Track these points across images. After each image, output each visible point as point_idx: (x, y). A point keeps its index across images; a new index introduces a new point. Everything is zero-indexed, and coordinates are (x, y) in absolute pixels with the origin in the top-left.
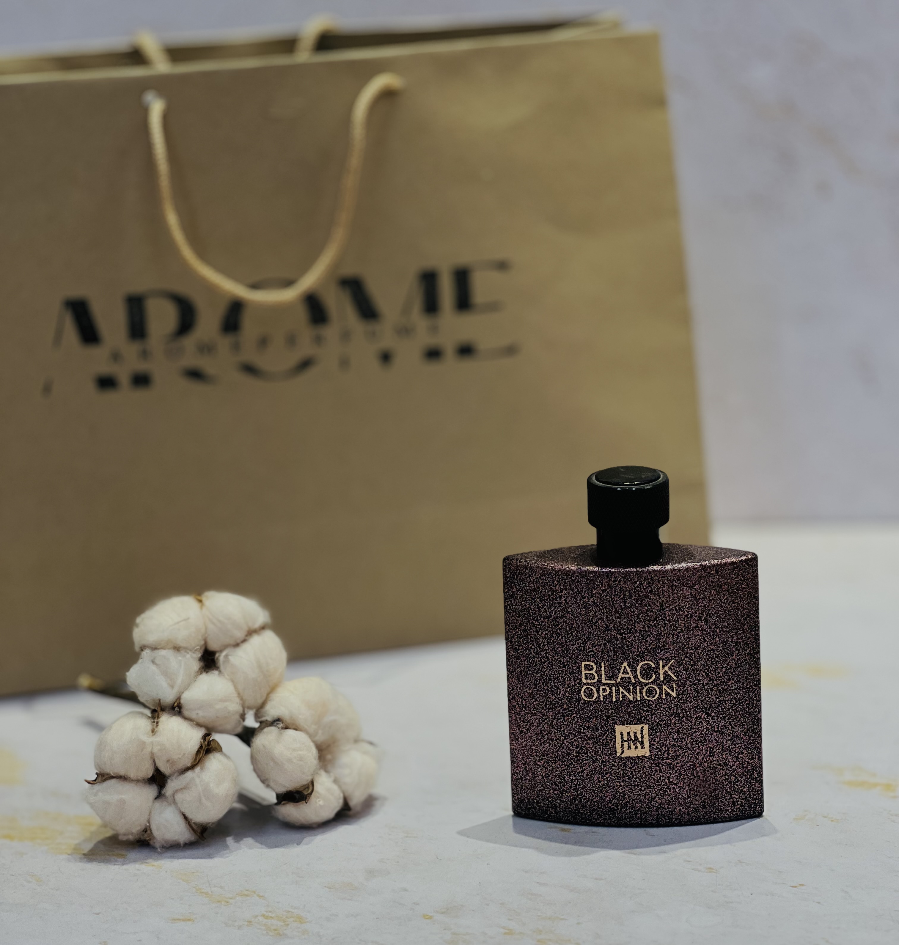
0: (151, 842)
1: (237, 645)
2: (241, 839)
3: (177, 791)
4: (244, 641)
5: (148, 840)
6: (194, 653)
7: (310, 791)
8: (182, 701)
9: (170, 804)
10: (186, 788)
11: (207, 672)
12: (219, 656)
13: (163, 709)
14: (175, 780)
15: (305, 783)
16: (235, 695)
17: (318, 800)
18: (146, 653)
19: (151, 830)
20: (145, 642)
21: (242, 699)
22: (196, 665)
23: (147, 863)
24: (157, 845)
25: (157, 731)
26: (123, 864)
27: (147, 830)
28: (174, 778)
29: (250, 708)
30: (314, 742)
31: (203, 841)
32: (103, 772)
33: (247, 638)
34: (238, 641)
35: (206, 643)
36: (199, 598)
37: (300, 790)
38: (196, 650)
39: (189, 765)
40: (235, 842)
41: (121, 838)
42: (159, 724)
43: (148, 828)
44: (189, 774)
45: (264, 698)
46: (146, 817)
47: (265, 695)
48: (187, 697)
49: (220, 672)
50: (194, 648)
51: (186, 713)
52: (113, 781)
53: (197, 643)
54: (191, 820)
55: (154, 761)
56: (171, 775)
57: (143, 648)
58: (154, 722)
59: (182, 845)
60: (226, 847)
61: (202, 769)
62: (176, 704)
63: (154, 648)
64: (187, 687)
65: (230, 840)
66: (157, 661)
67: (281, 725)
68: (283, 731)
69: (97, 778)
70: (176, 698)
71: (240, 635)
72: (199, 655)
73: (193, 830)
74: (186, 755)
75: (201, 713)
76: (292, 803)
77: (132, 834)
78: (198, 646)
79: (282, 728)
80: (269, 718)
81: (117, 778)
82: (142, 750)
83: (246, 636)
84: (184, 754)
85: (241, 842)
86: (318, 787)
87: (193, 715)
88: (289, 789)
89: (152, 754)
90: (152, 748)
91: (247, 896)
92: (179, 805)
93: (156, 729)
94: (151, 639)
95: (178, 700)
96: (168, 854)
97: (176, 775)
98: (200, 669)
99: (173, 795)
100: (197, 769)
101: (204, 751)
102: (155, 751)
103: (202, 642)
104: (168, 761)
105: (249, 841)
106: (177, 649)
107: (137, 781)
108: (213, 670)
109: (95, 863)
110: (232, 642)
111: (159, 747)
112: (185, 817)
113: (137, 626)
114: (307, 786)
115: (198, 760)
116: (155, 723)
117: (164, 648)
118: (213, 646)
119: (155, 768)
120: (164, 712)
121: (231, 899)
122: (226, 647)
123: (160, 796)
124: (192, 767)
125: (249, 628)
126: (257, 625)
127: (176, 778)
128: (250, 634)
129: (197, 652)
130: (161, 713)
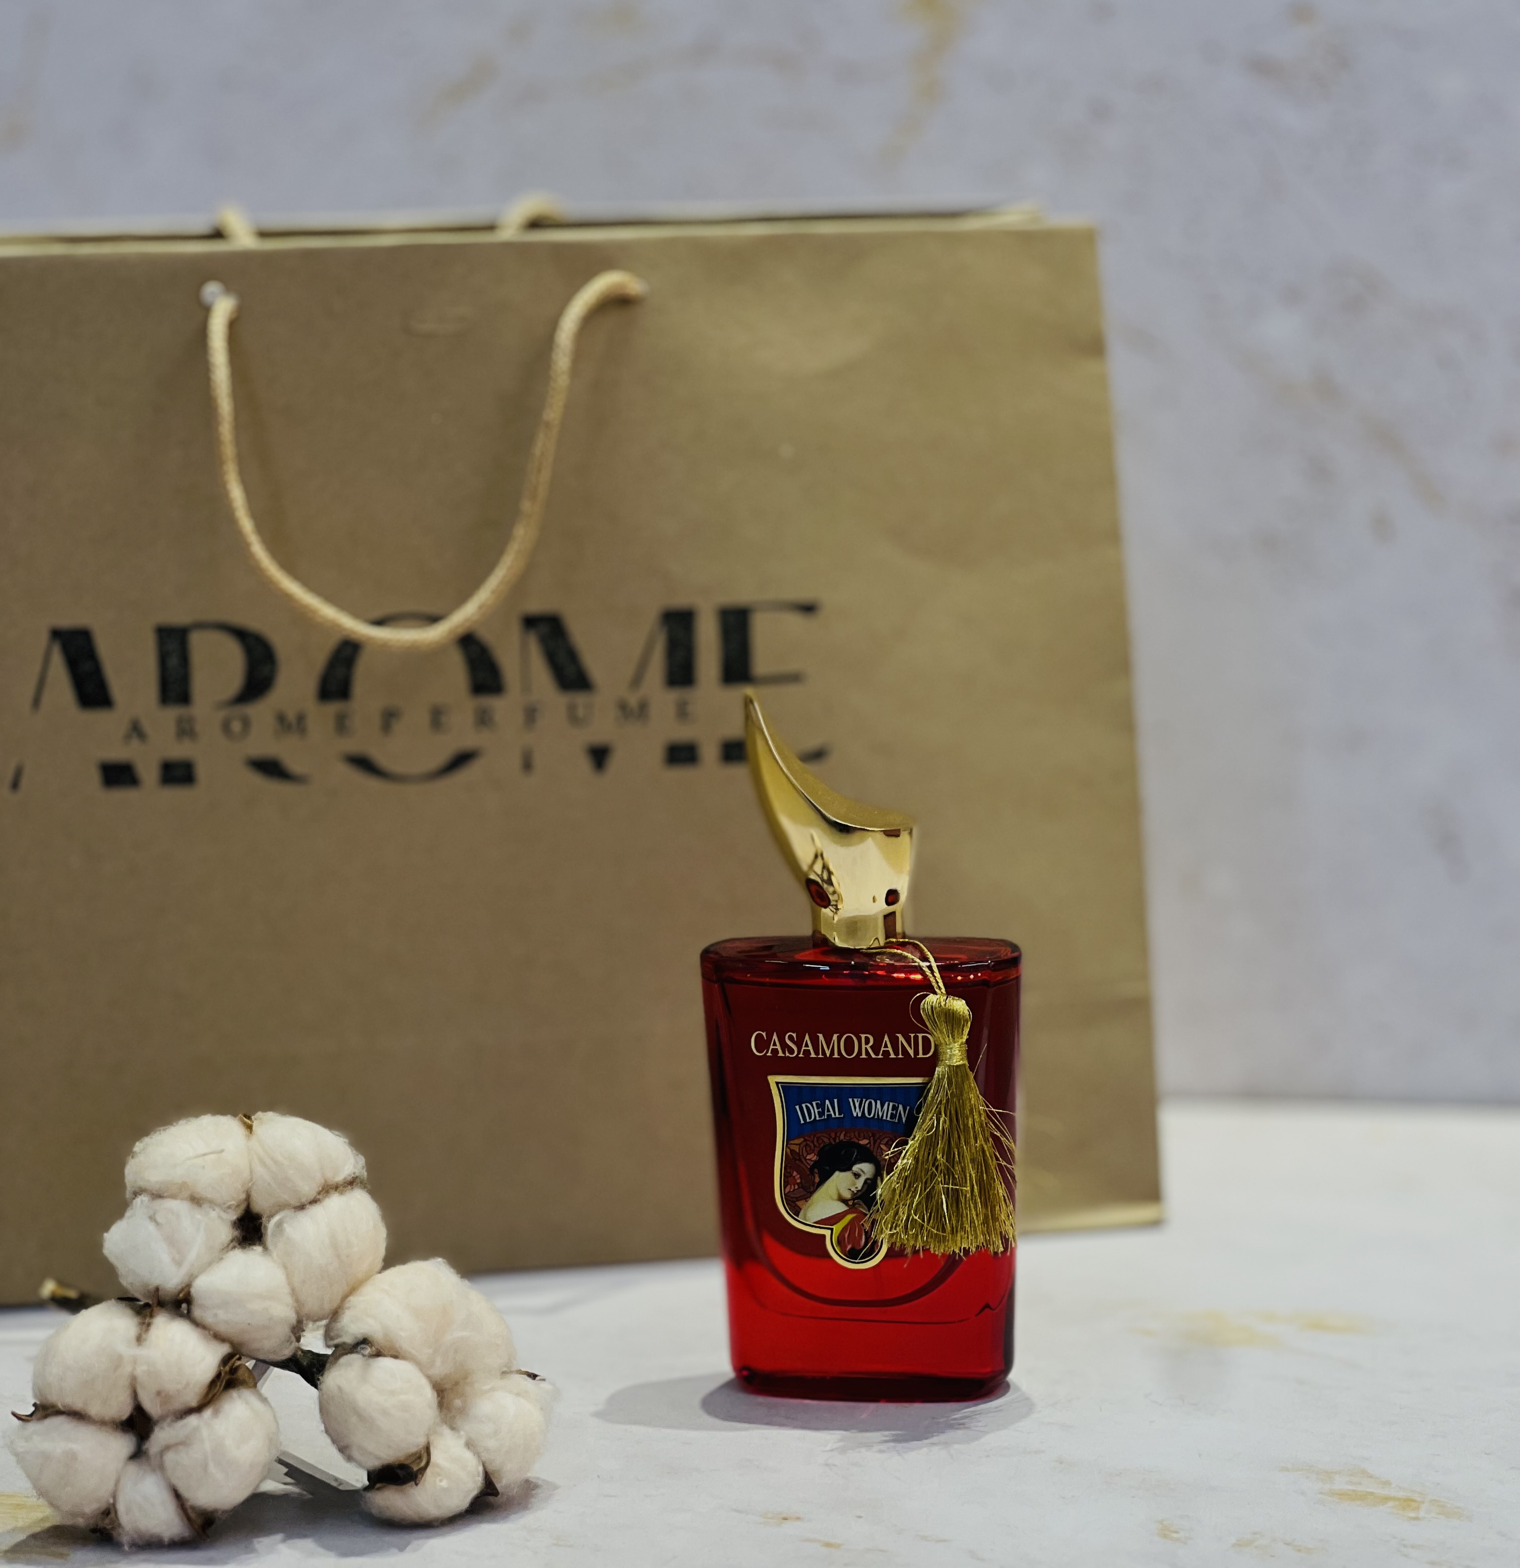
0: (114, 1534)
1: (301, 1207)
3: (167, 1448)
4: (314, 1201)
5: (110, 1530)
6: (224, 1211)
7: (424, 1464)
8: (193, 1291)
9: (154, 1470)
10: (184, 1443)
11: (244, 1248)
12: (268, 1223)
13: (161, 1305)
14: (167, 1429)
15: (414, 1450)
16: (287, 1290)
18: (142, 1201)
19: (116, 1512)
20: (141, 1183)
21: (297, 1301)
22: (225, 1232)
24: (125, 1539)
25: (145, 1340)
27: (109, 1512)
28: (165, 1425)
29: (311, 1318)
30: (428, 1377)
31: (205, 1539)
32: (45, 1402)
33: (318, 1197)
34: (304, 1200)
35: (248, 1198)
36: (248, 1121)
38: (229, 1207)
39: (194, 1404)
42: (152, 1329)
43: (112, 1508)
44: (193, 1420)
45: (337, 1302)
46: (110, 1486)
47: (339, 1298)
48: (202, 1285)
49: (266, 1248)
50: (224, 1204)
51: (197, 1313)
53: (233, 1194)
54: (187, 1500)
55: (135, 1391)
56: (163, 1418)
57: (136, 1194)
58: (144, 1323)
59: (166, 1543)
61: (216, 1413)
62: (181, 1295)
63: (157, 1196)
64: (205, 1268)
66: (159, 1218)
67: (369, 1352)
68: (372, 1361)
69: (34, 1412)
70: (184, 1284)
71: (308, 1189)
72: (234, 1216)
73: (189, 1519)
74: (192, 1385)
75: (222, 1315)
77: (83, 1515)
78: (233, 1200)
79: (371, 1357)
80: (350, 1340)
81: (68, 1415)
82: (116, 1370)
83: (319, 1193)
84: (188, 1384)
86: (437, 1457)
87: (209, 1318)
89: (133, 1378)
90: (134, 1369)
92: (170, 1474)
93: (144, 1336)
94: (153, 1178)
95: (187, 1288)
96: (142, 1556)
97: (169, 1420)
98: (232, 1240)
99: (161, 1454)
100: (208, 1413)
101: (222, 1383)
102: (139, 1373)
103: (243, 1196)
104: (159, 1393)
106: (196, 1200)
108: (254, 1244)
110: (294, 1202)
111: (145, 1368)
112: (177, 1495)
113: (134, 1156)
114: (419, 1454)
115: (210, 1396)
116: (144, 1327)
117: (173, 1197)
118: (260, 1204)
119: (135, 1403)
120: (162, 1310)
122: (281, 1207)
123: (138, 1455)
124: (198, 1409)
125: (326, 1181)
126: (340, 1178)
127: (169, 1425)
128: (327, 1192)
129: (230, 1211)
130: (156, 1309)
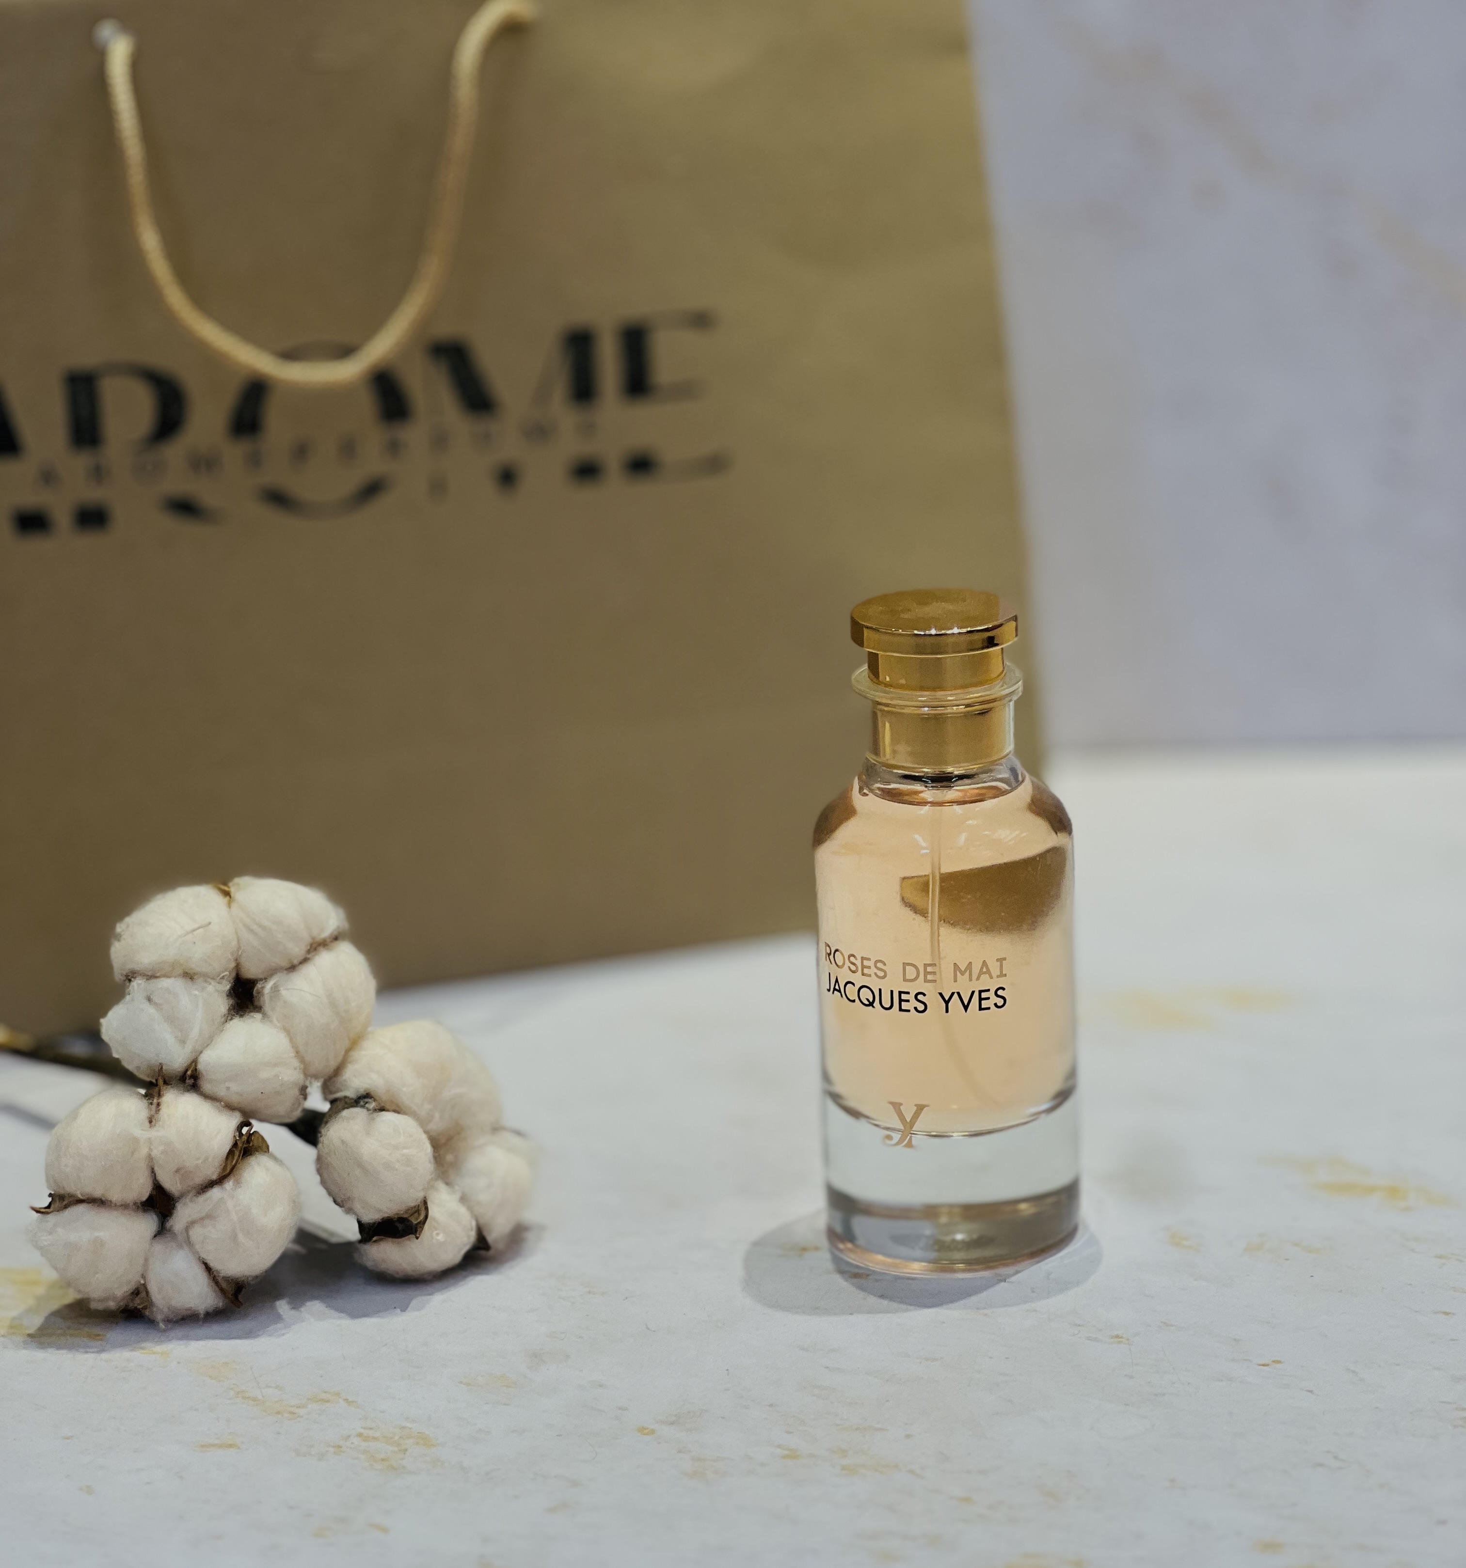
0: (147, 1313)
1: (292, 968)
2: (302, 1304)
3: (192, 1223)
4: (305, 961)
5: (142, 1308)
6: (219, 983)
7: (422, 1217)
8: (200, 1067)
9: (180, 1246)
10: (209, 1217)
11: (241, 1016)
12: (263, 988)
13: (166, 1083)
14: (191, 1205)
15: (412, 1204)
16: (293, 1054)
17: (435, 1233)
18: (137, 984)
19: (147, 1292)
20: (130, 966)
21: (302, 1061)
22: (222, 1005)
23: (142, 1348)
24: (159, 1317)
25: (158, 1121)
26: (102, 1351)
27: (140, 1291)
28: (187, 1200)
29: (316, 1077)
30: (426, 1132)
31: (239, 1307)
32: (62, 1192)
33: (308, 956)
34: (296, 962)
35: (238, 967)
36: (226, 888)
37: (405, 1216)
38: (223, 978)
39: (215, 1177)
40: (293, 1308)
41: (94, 1306)
42: (163, 1108)
43: (142, 1289)
44: (215, 1193)
45: (340, 1058)
46: (139, 1269)
47: (343, 1053)
48: (208, 1060)
49: (265, 1015)
50: (218, 974)
51: (206, 1087)
52: (81, 1208)
53: (223, 966)
54: (218, 1272)
55: (153, 1171)
56: (183, 1195)
57: (129, 977)
58: (151, 1104)
59: (202, 1316)
60: (279, 1318)
61: (238, 1183)
62: (189, 1073)
63: (151, 976)
64: (208, 1041)
65: (282, 1306)
66: (155, 999)
67: (372, 1105)
68: (376, 1114)
69: (50, 1204)
70: (190, 1061)
71: (297, 950)
72: (227, 986)
73: (222, 1290)
74: (210, 1160)
75: (234, 1087)
76: (390, 1239)
77: (114, 1298)
78: (226, 970)
79: (375, 1110)
80: (351, 1094)
81: (89, 1203)
82: (133, 1153)
83: (309, 952)
84: (206, 1159)
85: (302, 1309)
86: (434, 1211)
87: (221, 1092)
88: (386, 1215)
89: (150, 1158)
90: (150, 1149)
91: (328, 1401)
92: (197, 1247)
93: (156, 1116)
94: (145, 960)
95: (194, 1064)
96: (179, 1331)
97: (191, 1195)
98: (229, 1010)
99: (187, 1229)
100: (229, 1185)
101: (240, 1152)
102: (155, 1153)
103: (233, 965)
104: (177, 1171)
105: (315, 1306)
106: (189, 976)
107: (124, 1206)
108: (251, 1012)
109: (50, 1350)
110: (285, 964)
111: (162, 1148)
112: (208, 1268)
113: (118, 937)
114: (416, 1209)
115: (230, 1167)
116: (154, 1107)
117: (167, 976)
118: (251, 971)
119: (154, 1184)
120: (169, 1087)
121: (298, 1407)
122: (272, 972)
123: (162, 1231)
124: (220, 1181)
125: (313, 939)
126: (326, 933)
127: (191, 1201)
128: (315, 949)
129: (224, 982)
130: (163, 1088)
